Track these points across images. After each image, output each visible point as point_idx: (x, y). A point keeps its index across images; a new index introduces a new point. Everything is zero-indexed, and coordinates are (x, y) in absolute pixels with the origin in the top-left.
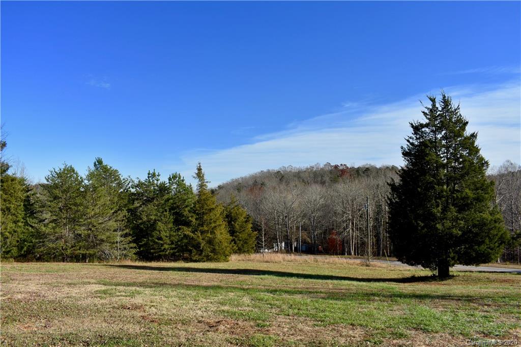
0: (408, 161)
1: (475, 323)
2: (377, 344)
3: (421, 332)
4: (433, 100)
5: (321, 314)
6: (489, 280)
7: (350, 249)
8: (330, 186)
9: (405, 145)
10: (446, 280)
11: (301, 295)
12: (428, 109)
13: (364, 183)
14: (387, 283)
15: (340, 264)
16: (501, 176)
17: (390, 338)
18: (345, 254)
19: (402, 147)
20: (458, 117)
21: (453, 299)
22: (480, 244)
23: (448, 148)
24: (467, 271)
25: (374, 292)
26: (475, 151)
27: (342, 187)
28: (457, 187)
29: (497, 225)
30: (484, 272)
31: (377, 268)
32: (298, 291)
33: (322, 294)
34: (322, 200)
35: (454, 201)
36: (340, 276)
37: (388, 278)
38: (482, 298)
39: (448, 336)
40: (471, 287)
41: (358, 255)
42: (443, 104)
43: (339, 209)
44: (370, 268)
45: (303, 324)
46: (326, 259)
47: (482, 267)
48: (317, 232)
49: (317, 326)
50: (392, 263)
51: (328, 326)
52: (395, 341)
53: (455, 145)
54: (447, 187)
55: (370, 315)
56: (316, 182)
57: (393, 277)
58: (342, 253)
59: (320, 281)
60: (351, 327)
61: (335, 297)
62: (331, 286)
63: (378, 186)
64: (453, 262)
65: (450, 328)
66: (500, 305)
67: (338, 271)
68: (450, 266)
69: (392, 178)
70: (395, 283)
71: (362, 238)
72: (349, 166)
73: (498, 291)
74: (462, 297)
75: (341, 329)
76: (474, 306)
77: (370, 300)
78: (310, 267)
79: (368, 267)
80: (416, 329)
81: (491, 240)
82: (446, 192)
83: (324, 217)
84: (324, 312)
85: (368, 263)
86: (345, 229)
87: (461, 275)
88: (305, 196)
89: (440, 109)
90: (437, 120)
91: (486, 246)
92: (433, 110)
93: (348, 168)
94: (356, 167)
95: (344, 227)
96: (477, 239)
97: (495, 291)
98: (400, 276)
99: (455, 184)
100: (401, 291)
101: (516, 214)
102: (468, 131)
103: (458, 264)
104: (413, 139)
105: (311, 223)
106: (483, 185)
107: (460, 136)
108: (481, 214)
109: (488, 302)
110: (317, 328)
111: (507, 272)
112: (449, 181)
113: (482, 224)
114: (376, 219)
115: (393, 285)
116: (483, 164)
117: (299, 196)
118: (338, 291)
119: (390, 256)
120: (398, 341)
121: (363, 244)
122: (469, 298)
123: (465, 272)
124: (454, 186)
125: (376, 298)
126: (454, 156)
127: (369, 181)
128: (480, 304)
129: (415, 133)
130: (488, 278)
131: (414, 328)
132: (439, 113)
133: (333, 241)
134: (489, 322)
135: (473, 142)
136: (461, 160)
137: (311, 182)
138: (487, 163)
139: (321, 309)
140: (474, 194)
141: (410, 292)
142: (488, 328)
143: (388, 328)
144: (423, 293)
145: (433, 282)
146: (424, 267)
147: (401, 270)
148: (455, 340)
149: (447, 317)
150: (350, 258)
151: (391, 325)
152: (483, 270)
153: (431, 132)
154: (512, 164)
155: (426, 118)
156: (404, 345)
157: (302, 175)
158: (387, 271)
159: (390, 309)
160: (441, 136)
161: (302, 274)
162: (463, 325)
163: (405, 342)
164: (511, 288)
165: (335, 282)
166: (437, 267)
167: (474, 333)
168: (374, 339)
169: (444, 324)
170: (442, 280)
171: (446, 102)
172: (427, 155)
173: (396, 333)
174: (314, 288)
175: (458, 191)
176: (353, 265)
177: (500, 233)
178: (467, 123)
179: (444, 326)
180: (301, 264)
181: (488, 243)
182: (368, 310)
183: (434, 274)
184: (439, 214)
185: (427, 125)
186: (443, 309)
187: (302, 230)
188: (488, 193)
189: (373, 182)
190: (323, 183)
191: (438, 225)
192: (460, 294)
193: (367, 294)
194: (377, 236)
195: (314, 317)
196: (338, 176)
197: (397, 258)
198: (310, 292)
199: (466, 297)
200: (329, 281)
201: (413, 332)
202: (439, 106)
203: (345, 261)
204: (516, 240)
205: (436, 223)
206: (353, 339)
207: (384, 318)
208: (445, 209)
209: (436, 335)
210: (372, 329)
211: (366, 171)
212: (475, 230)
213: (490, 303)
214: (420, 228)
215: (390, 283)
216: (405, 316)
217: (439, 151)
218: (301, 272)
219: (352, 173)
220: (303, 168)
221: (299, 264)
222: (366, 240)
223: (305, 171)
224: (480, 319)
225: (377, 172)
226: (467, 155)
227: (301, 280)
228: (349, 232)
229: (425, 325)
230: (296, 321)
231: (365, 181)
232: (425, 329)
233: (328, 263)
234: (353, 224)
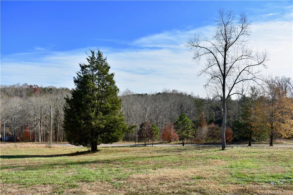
0: (77, 85)
1: (112, 174)
2: (61, 193)
3: (85, 182)
4: (93, 53)
5: (23, 180)
6: (117, 151)
7: (38, 138)
8: (26, 98)
9: (76, 76)
10: (96, 152)
11: (7, 169)
12: (90, 57)
13: (49, 97)
14: (63, 157)
15: (32, 148)
16: (124, 96)
17: (68, 189)
18: (35, 141)
19: (74, 78)
20: (106, 64)
21: (100, 163)
22: (113, 132)
23: (99, 80)
24: (106, 147)
25: (55, 163)
26: (112, 82)
27: (34, 99)
28: (103, 102)
29: (122, 122)
30: (114, 147)
31: (56, 149)
32: (5, 167)
33: (22, 168)
34: (21, 107)
35: (101, 109)
36: (32, 155)
37: (63, 154)
38: (115, 160)
39: (100, 183)
40: (108, 155)
41: (43, 141)
42: (98, 56)
43: (32, 113)
44: (51, 149)
45: (11, 188)
46: (23, 145)
47: (114, 145)
48: (16, 128)
49: (21, 188)
50: (65, 145)
51: (28, 187)
52: (71, 190)
53: (103, 79)
54: (98, 101)
55: (55, 177)
56: (17, 95)
57: (66, 153)
58: (33, 141)
59: (20, 159)
60: (44, 185)
61: (31, 168)
62: (27, 162)
63: (57, 99)
64: (99, 142)
65: (100, 178)
66: (124, 163)
67: (31, 152)
68: (98, 144)
69: (67, 95)
70: (67, 157)
71: (46, 131)
72: (39, 86)
73: (122, 156)
74: (104, 161)
75: (37, 188)
76: (111, 165)
77: (53, 168)
78: (12, 151)
79: (50, 149)
80: (82, 181)
81: (119, 130)
82: (97, 104)
83: (22, 118)
84: (25, 178)
85: (50, 146)
86: (35, 126)
87: (103, 149)
88: (8, 104)
89: (96, 58)
90: (94, 64)
91: (116, 133)
92: (93, 58)
93: (38, 87)
94: (44, 87)
95: (35, 125)
96: (112, 129)
97: (120, 156)
98: (70, 152)
99: (102, 100)
100: (71, 161)
101: (130, 117)
102: (110, 72)
103: (102, 143)
104: (80, 73)
105: (12, 122)
106: (116, 101)
107: (106, 74)
108: (115, 116)
109: (118, 162)
110: (21, 189)
111: (125, 146)
112: (99, 98)
113: (115, 121)
114: (55, 119)
115: (66, 158)
116: (116, 90)
117: (4, 104)
118: (32, 164)
119: (63, 141)
120: (73, 190)
121: (47, 134)
122: (108, 161)
123: (105, 147)
124: (101, 101)
125: (57, 166)
126: (102, 85)
127: (52, 96)
128: (114, 164)
129: (82, 70)
130: (117, 150)
131: (81, 181)
132: (95, 60)
133: (27, 133)
134: (119, 172)
135: (112, 78)
136: (106, 87)
137: (13, 95)
138: (118, 89)
139: (23, 177)
140: (111, 106)
141: (76, 161)
142: (119, 176)
143: (66, 183)
144: (84, 161)
145: (89, 154)
146: (83, 146)
147: (70, 149)
148: (103, 184)
149: (98, 173)
150: (39, 144)
151: (68, 181)
152: (114, 146)
153: (91, 70)
154: (129, 91)
155: (89, 62)
156: (76, 191)
157: (7, 90)
158: (62, 150)
159: (66, 172)
160: (96, 73)
161: (6, 156)
162: (107, 176)
163: (77, 189)
164: (128, 154)
165: (30, 159)
166: (91, 146)
167: (113, 179)
168: (58, 190)
169: (97, 177)
170: (94, 153)
171: (100, 55)
172: (88, 83)
173: (72, 185)
174: (16, 164)
175: (103, 104)
176: (40, 147)
177: (123, 126)
178: (110, 67)
179: (97, 178)
180: (5, 149)
181: (117, 132)
182: (53, 174)
183: (89, 150)
184: (93, 116)
185: (89, 66)
186: (95, 169)
187: (5, 127)
188: (118, 106)
189: (54, 97)
190: (21, 96)
191: (92, 123)
192: (104, 159)
193: (51, 164)
194: (56, 129)
195: (18, 182)
196: (32, 92)
197: (68, 142)
198: (14, 167)
199: (106, 161)
200: (26, 159)
201: (81, 183)
202: (96, 56)
203: (35, 145)
204: (130, 130)
205: (92, 121)
206: (45, 192)
207: (63, 178)
208: (97, 114)
209: (93, 183)
210: (56, 185)
211: (50, 91)
212: (111, 125)
213: (119, 163)
214: (82, 124)
215: (64, 156)
216: (75, 175)
217: (95, 81)
218: (6, 155)
219: (41, 91)
220: (7, 86)
221: (4, 149)
222: (49, 132)
223: (9, 88)
224: (115, 172)
225: (57, 91)
226: (109, 84)
227: (7, 159)
228: (38, 127)
229: (87, 178)
230: (6, 187)
231: (49, 96)
232: (87, 181)
233: (24, 147)
234: (41, 122)
